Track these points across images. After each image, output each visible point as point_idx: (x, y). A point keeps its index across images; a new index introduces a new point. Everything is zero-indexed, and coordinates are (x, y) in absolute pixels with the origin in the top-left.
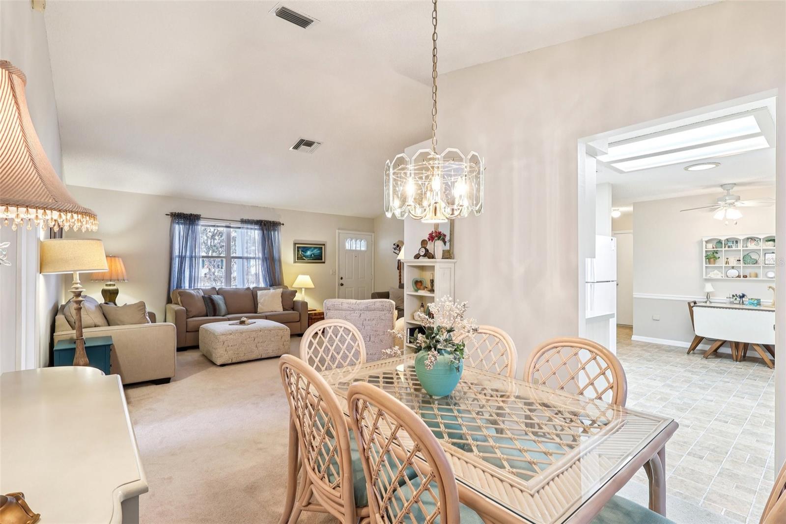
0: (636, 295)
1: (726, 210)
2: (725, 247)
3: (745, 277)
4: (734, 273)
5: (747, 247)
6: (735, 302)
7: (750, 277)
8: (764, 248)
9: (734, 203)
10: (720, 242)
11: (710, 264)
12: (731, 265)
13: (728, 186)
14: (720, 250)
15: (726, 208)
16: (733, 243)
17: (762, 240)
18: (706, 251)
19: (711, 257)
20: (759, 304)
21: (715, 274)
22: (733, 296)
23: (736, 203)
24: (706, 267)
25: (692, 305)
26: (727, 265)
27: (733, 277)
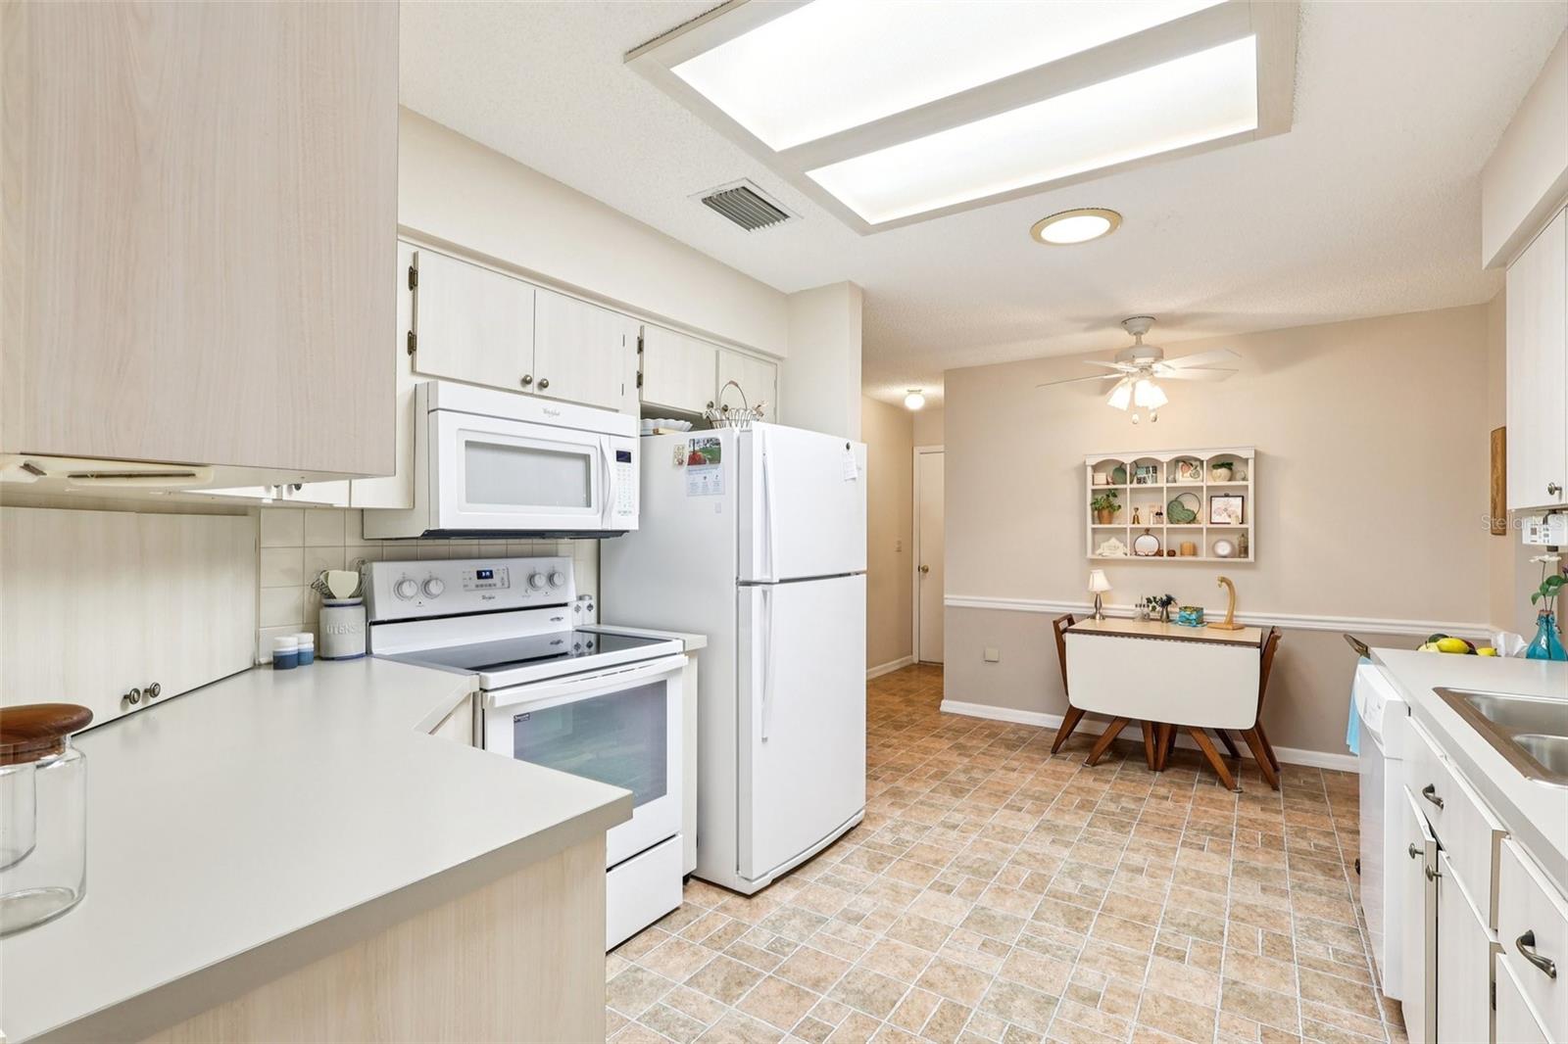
0: (951, 599)
1: (1134, 385)
2: (1131, 482)
3: (1172, 553)
4: (1148, 543)
5: (1175, 481)
6: (1153, 615)
7: (1182, 554)
8: (1209, 484)
9: (1150, 367)
10: (1120, 469)
11: (1101, 523)
12: (1144, 525)
13: (1141, 321)
14: (1123, 489)
15: (1133, 379)
16: (1148, 472)
17: (1205, 463)
18: (1094, 491)
19: (1104, 506)
20: (1200, 621)
21: (1114, 548)
22: (1149, 601)
23: (1156, 367)
24: (1093, 529)
25: (1063, 627)
26: (1136, 526)
27: (1147, 555)
